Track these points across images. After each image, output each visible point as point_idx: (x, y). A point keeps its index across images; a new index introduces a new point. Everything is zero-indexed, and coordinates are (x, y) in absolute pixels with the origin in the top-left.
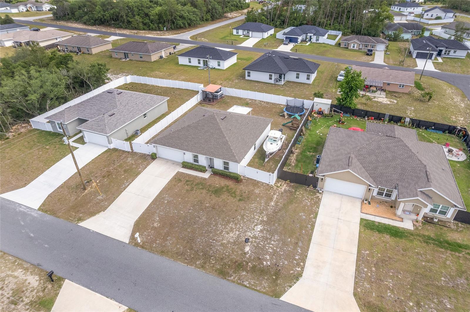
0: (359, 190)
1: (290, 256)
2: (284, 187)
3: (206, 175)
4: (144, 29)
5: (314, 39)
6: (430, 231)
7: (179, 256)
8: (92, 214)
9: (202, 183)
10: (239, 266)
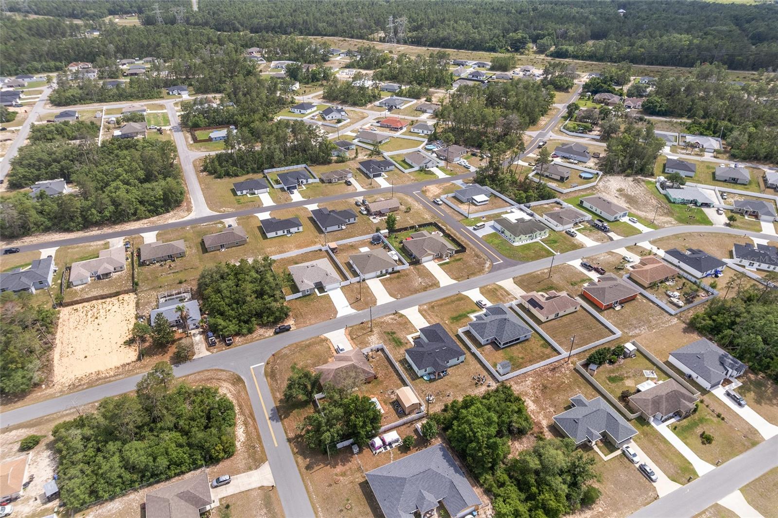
0: (431, 257)
1: (433, 280)
2: (412, 268)
3: (388, 276)
4: (152, 216)
5: (304, 181)
6: (453, 259)
7: (412, 294)
8: (376, 302)
9: (390, 279)
10: (426, 288)
